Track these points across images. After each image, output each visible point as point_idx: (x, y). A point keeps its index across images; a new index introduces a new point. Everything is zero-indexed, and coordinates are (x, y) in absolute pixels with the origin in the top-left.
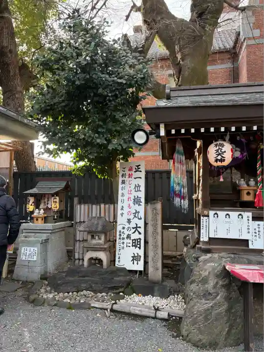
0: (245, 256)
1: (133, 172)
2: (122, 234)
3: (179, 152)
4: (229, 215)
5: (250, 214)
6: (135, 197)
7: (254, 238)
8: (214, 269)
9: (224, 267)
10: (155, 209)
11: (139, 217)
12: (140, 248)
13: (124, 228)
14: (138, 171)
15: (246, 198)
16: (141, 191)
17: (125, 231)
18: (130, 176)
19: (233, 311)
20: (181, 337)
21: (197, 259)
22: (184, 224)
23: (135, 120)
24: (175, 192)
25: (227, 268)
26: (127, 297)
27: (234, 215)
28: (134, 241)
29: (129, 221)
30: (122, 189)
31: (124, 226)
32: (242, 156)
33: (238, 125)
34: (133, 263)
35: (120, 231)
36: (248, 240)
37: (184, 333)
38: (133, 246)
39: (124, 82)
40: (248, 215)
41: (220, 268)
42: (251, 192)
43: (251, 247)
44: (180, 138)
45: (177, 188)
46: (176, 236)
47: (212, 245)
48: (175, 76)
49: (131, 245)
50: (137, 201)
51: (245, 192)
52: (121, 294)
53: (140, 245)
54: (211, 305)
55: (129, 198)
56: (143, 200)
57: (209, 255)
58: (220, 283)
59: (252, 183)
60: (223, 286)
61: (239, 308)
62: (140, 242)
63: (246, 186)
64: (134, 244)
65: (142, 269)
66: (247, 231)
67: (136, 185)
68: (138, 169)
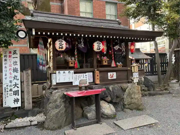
0: (71, 89)
1: (12, 54)
2: (6, 89)
3: (41, 44)
4: (65, 72)
5: (73, 71)
6: (14, 68)
7: (75, 81)
8: (59, 95)
9: (64, 94)
10: (28, 73)
11: (17, 79)
12: (18, 95)
13: (7, 86)
14: (15, 54)
15: (71, 65)
16: (17, 65)
17: (9, 87)
18: (10, 56)
19: (67, 111)
20: (45, 129)
21: (51, 93)
22: (42, 81)
23: (13, 25)
24: (40, 63)
25: (65, 94)
26: (13, 120)
27: (67, 72)
28: (14, 92)
29: (11, 82)
30: (5, 64)
31: (8, 85)
32: (69, 47)
33: (68, 33)
34: (15, 104)
35: (5, 88)
36: (72, 82)
37: (46, 126)
38: (14, 95)
39: (6, 2)
40: (72, 71)
41: (62, 94)
42: (73, 62)
43: (73, 85)
44: (41, 37)
45: (41, 61)
46: (38, 88)
47: (58, 86)
48: (33, 4)
49: (13, 94)
50: (15, 70)
51: (71, 62)
52: (9, 120)
53: (18, 93)
54: (58, 111)
55: (10, 69)
56: (19, 70)
57: (57, 90)
58: (62, 101)
59: (73, 59)
60: (63, 101)
61: (70, 110)
62: (18, 92)
63: (71, 60)
64: (14, 94)
65: (20, 106)
66: (72, 78)
67: (14, 62)
68: (15, 52)
